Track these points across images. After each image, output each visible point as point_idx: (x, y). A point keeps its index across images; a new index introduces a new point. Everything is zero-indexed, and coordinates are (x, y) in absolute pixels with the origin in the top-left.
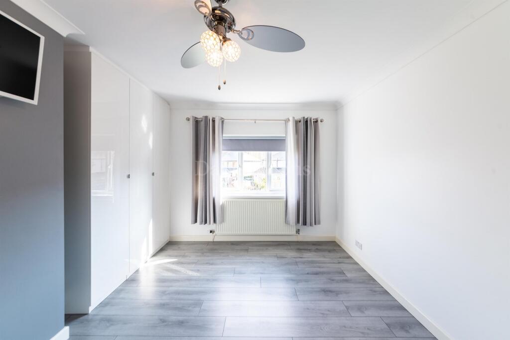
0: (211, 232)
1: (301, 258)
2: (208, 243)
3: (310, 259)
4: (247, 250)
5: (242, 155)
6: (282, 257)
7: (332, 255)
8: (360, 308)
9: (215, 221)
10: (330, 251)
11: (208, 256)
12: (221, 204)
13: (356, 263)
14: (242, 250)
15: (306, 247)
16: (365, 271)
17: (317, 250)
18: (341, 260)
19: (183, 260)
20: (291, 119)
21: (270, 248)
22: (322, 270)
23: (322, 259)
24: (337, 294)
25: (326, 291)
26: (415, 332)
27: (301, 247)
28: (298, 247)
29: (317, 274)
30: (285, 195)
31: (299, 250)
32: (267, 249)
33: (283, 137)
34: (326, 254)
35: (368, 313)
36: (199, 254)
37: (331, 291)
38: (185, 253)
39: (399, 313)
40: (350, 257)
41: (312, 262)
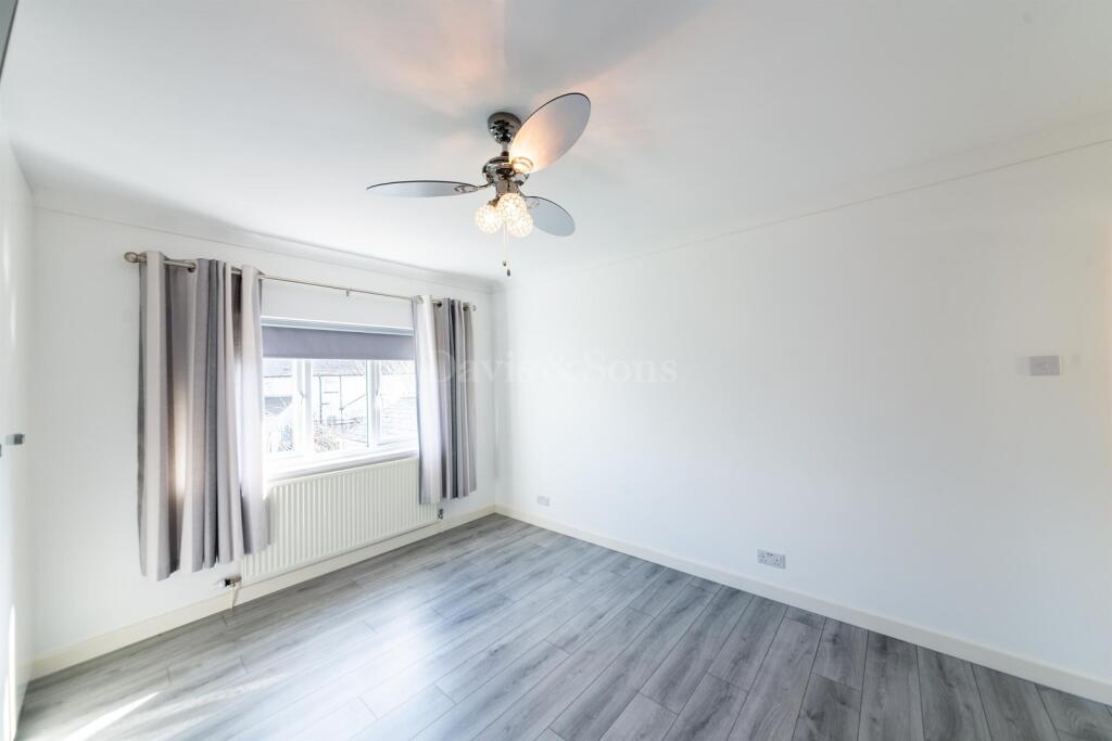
0: (228, 582)
1: (468, 553)
2: (222, 617)
3: (483, 549)
4: (354, 585)
5: (308, 367)
6: (438, 565)
7: (505, 531)
8: (583, 572)
9: (247, 549)
10: (499, 528)
11: (261, 638)
12: (264, 497)
13: (543, 529)
14: (340, 590)
15: (461, 536)
16: (557, 534)
17: (481, 534)
18: (522, 533)
19: (178, 683)
20: (426, 298)
21: (398, 562)
22: (511, 554)
23: (499, 542)
24: (551, 572)
25: (537, 575)
26: (633, 565)
27: (455, 539)
28: (448, 540)
29: (508, 562)
30: (417, 449)
31: (454, 544)
32: (395, 566)
33: (409, 331)
34: (498, 533)
35: (592, 572)
36: (225, 647)
37: (541, 572)
38: (167, 668)
39: (613, 558)
40: (529, 526)
41: (489, 552)
